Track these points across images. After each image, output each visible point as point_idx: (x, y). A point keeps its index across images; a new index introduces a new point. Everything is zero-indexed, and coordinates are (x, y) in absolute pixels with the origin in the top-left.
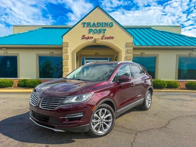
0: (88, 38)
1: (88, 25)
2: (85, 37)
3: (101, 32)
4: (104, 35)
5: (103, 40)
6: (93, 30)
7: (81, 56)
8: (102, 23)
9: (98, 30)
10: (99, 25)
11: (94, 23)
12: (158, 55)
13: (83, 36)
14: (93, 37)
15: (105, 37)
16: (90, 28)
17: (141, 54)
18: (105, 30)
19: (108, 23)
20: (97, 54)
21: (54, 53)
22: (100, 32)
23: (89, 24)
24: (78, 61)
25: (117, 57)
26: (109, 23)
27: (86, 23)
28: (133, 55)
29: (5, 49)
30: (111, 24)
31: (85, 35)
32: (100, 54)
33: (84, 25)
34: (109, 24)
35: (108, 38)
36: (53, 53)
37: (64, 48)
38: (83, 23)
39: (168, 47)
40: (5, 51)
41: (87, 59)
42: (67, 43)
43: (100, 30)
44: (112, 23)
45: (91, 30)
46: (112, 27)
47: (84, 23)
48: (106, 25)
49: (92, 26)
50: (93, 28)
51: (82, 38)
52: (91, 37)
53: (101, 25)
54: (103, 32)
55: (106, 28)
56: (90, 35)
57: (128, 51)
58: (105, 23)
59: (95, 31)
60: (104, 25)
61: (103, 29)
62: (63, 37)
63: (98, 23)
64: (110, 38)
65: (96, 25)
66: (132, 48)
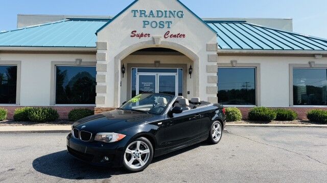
0: (142, 35)
1: (141, 14)
2: (136, 34)
3: (163, 25)
4: (169, 32)
5: (169, 40)
6: (150, 22)
7: (129, 65)
8: (166, 11)
9: (158, 22)
10: (160, 14)
11: (152, 11)
12: (259, 64)
14: (149, 35)
15: (169, 35)
16: (144, 20)
17: (232, 62)
19: (175, 11)
20: (157, 62)
21: (83, 61)
22: (161, 26)
23: (143, 12)
24: (126, 74)
25: (191, 68)
27: (137, 11)
28: (218, 64)
30: (180, 13)
31: (135, 31)
32: (162, 62)
33: (135, 14)
34: (176, 13)
35: (175, 36)
36: (81, 61)
37: (99, 52)
38: (133, 11)
39: (275, 52)
41: (140, 71)
43: (162, 23)
44: (182, 12)
45: (146, 23)
46: (182, 19)
49: (148, 15)
50: (150, 19)
51: (131, 36)
52: (146, 34)
53: (164, 15)
54: (166, 25)
55: (172, 19)
56: (145, 32)
57: (210, 59)
58: (170, 12)
59: (154, 25)
60: (168, 15)
61: (166, 22)
62: (98, 34)
63: (158, 11)
64: (179, 36)
65: (155, 14)
66: (215, 53)
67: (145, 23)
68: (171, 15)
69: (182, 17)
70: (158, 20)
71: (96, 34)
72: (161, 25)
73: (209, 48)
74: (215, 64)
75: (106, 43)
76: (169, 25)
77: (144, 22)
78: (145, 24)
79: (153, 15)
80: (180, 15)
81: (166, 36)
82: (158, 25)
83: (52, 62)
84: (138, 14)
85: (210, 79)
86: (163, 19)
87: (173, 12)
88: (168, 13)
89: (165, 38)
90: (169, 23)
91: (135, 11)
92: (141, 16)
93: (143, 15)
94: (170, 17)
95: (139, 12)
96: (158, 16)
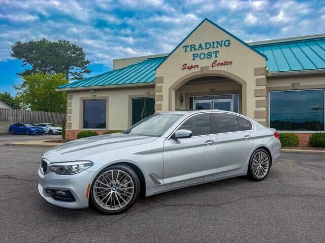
0: (192, 67)
1: (191, 48)
2: (187, 66)
3: (211, 56)
4: (216, 61)
5: (216, 68)
6: (199, 54)
7: (187, 94)
9: (206, 54)
10: (208, 46)
11: (200, 45)
13: (183, 66)
14: (198, 66)
15: (217, 63)
17: (293, 85)
18: (218, 53)
19: (222, 41)
20: (212, 90)
22: (209, 57)
23: (193, 46)
26: (224, 41)
27: (188, 46)
29: (92, 91)
30: (228, 42)
31: (186, 64)
32: (217, 90)
33: (186, 49)
34: (223, 43)
35: (222, 64)
36: (149, 93)
37: (157, 85)
38: (184, 47)
40: (93, 94)
41: (196, 99)
43: (209, 54)
44: (229, 41)
45: (196, 56)
46: (229, 47)
47: (186, 47)
49: (197, 49)
50: (199, 52)
51: (183, 69)
52: (195, 65)
53: (212, 46)
54: (214, 55)
55: (219, 49)
56: (194, 63)
57: (258, 83)
58: (218, 42)
59: (202, 56)
60: (215, 46)
61: (214, 52)
62: (157, 70)
63: (206, 44)
64: (226, 63)
65: (204, 46)
66: (264, 77)
67: (195, 56)
68: (219, 46)
69: (229, 44)
70: (206, 52)
71: (155, 70)
72: (209, 55)
73: (257, 72)
74: (264, 87)
75: (163, 77)
76: (216, 55)
77: (194, 55)
78: (194, 57)
79: (201, 47)
80: (227, 44)
81: (214, 65)
82: (206, 55)
83: (129, 96)
84: (188, 49)
85: (258, 103)
86: (211, 50)
87: (221, 43)
88: (215, 44)
89: (212, 66)
90: (216, 52)
91: (186, 46)
92: (191, 50)
93: (193, 49)
94: (217, 47)
95: (190, 47)
96: (206, 48)
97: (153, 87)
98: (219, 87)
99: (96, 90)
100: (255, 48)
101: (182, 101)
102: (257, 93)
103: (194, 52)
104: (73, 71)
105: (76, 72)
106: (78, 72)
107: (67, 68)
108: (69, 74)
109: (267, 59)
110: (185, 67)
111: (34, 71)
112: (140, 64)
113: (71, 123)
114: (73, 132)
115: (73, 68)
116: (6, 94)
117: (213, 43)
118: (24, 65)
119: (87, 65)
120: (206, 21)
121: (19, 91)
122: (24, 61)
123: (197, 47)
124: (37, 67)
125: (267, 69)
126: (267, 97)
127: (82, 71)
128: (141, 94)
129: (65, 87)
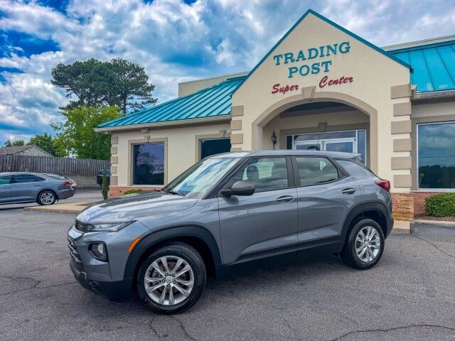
0: (287, 89)
1: (287, 59)
2: (279, 88)
3: (319, 70)
4: (326, 77)
5: (327, 89)
6: (299, 68)
9: (310, 67)
10: (313, 55)
11: (301, 52)
13: (274, 87)
14: (297, 86)
15: (328, 81)
16: (291, 67)
18: (329, 64)
19: (336, 45)
20: (323, 124)
21: (227, 132)
22: (315, 71)
23: (289, 56)
26: (339, 44)
27: (281, 56)
29: (145, 131)
30: (346, 46)
31: (278, 85)
32: (330, 123)
33: (278, 61)
34: (338, 47)
35: (336, 82)
36: (225, 132)
37: (234, 119)
38: (275, 57)
40: (145, 135)
42: (242, 107)
43: (316, 66)
44: (348, 43)
45: (294, 70)
46: (347, 54)
47: (278, 57)
48: (332, 50)
49: (296, 59)
50: (299, 65)
51: (273, 93)
52: (293, 86)
53: (319, 54)
54: (322, 68)
55: (332, 57)
56: (290, 83)
57: (397, 111)
58: (329, 47)
59: (304, 71)
60: (325, 53)
61: (323, 63)
62: (233, 96)
63: (310, 50)
64: (344, 80)
65: (306, 55)
66: (407, 100)
67: (292, 71)
68: (330, 52)
69: (347, 51)
70: (310, 63)
71: (231, 96)
72: (316, 69)
74: (407, 118)
76: (327, 67)
77: (291, 69)
78: (291, 73)
79: (303, 56)
80: (344, 50)
81: (322, 84)
82: (311, 69)
84: (282, 60)
86: (318, 60)
87: (334, 48)
88: (325, 50)
89: (321, 87)
90: (326, 63)
92: (286, 62)
93: (289, 60)
94: (328, 55)
95: (284, 57)
96: (310, 58)
97: (228, 122)
98: (333, 119)
99: (150, 129)
100: (393, 54)
101: (275, 142)
102: (396, 128)
103: (291, 65)
104: (133, 102)
105: (136, 104)
106: (139, 102)
107: (124, 97)
108: (127, 107)
109: (411, 71)
110: (276, 89)
111: (81, 102)
112: (215, 87)
113: (117, 177)
114: (120, 190)
115: (132, 98)
116: (46, 136)
117: (322, 48)
118: (68, 95)
119: (152, 92)
120: (310, 14)
121: (59, 132)
122: (68, 90)
123: (295, 57)
124: (84, 97)
125: (413, 87)
126: (412, 134)
127: (145, 101)
128: (214, 133)
129: (106, 126)
